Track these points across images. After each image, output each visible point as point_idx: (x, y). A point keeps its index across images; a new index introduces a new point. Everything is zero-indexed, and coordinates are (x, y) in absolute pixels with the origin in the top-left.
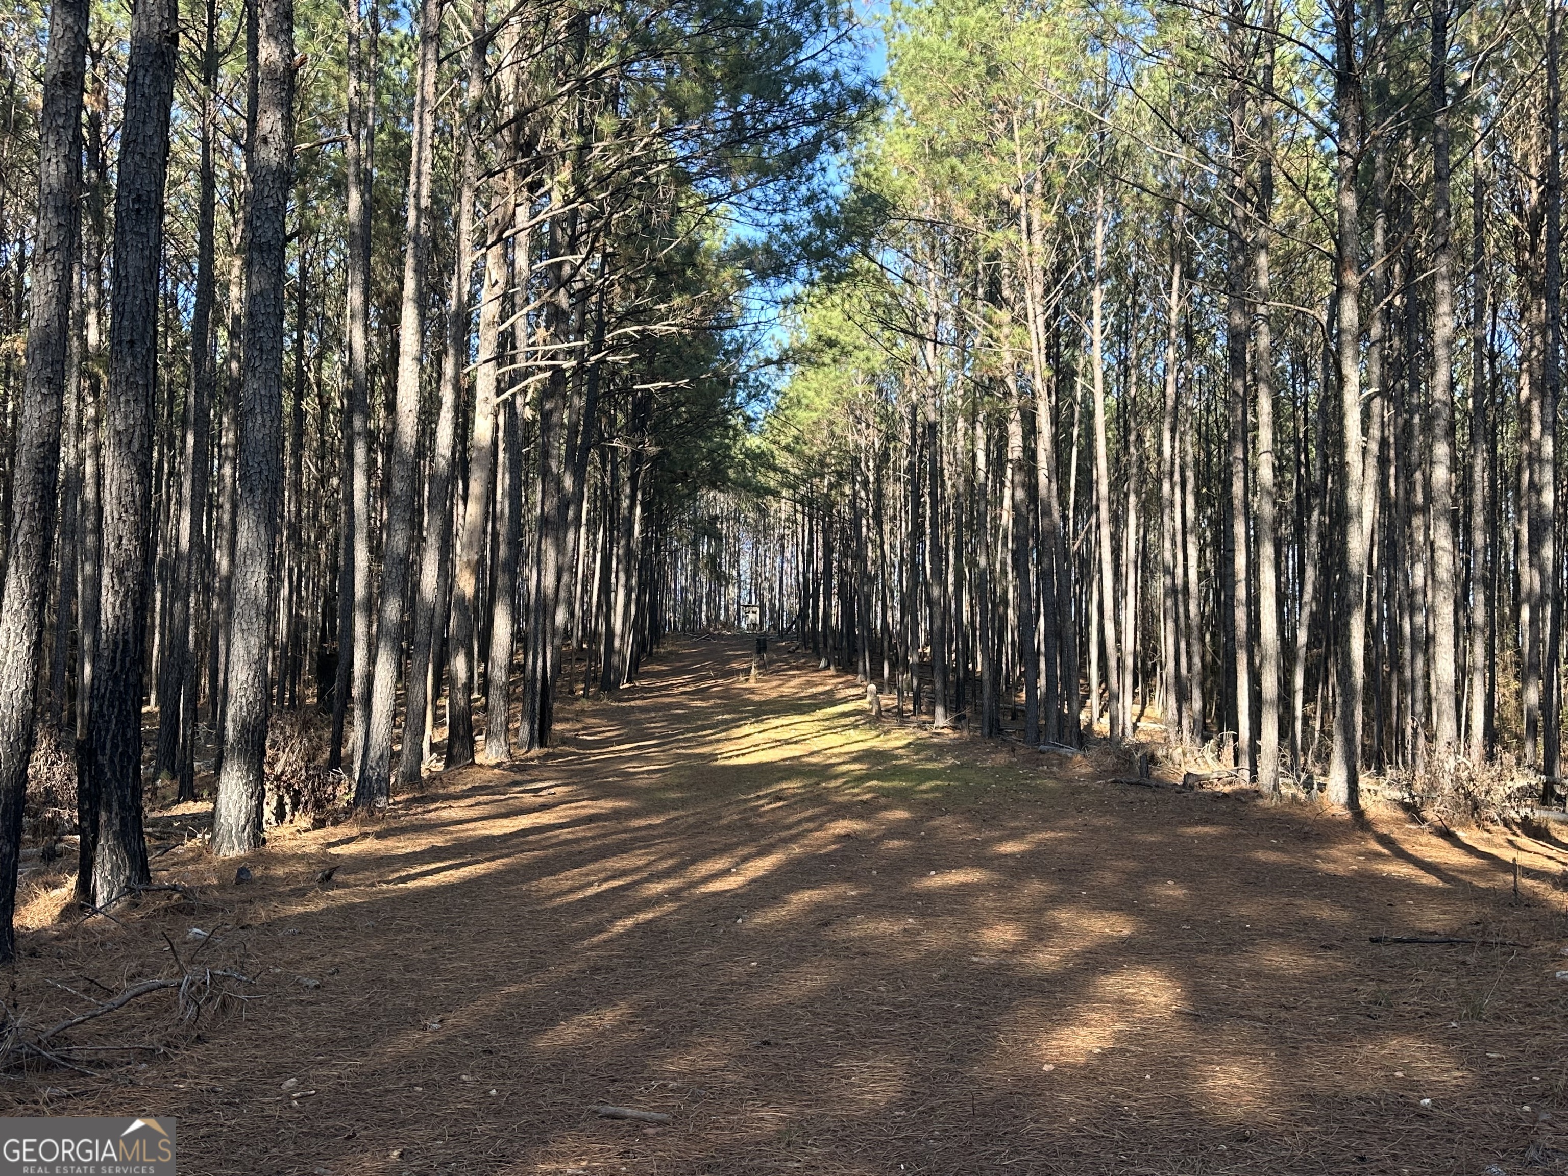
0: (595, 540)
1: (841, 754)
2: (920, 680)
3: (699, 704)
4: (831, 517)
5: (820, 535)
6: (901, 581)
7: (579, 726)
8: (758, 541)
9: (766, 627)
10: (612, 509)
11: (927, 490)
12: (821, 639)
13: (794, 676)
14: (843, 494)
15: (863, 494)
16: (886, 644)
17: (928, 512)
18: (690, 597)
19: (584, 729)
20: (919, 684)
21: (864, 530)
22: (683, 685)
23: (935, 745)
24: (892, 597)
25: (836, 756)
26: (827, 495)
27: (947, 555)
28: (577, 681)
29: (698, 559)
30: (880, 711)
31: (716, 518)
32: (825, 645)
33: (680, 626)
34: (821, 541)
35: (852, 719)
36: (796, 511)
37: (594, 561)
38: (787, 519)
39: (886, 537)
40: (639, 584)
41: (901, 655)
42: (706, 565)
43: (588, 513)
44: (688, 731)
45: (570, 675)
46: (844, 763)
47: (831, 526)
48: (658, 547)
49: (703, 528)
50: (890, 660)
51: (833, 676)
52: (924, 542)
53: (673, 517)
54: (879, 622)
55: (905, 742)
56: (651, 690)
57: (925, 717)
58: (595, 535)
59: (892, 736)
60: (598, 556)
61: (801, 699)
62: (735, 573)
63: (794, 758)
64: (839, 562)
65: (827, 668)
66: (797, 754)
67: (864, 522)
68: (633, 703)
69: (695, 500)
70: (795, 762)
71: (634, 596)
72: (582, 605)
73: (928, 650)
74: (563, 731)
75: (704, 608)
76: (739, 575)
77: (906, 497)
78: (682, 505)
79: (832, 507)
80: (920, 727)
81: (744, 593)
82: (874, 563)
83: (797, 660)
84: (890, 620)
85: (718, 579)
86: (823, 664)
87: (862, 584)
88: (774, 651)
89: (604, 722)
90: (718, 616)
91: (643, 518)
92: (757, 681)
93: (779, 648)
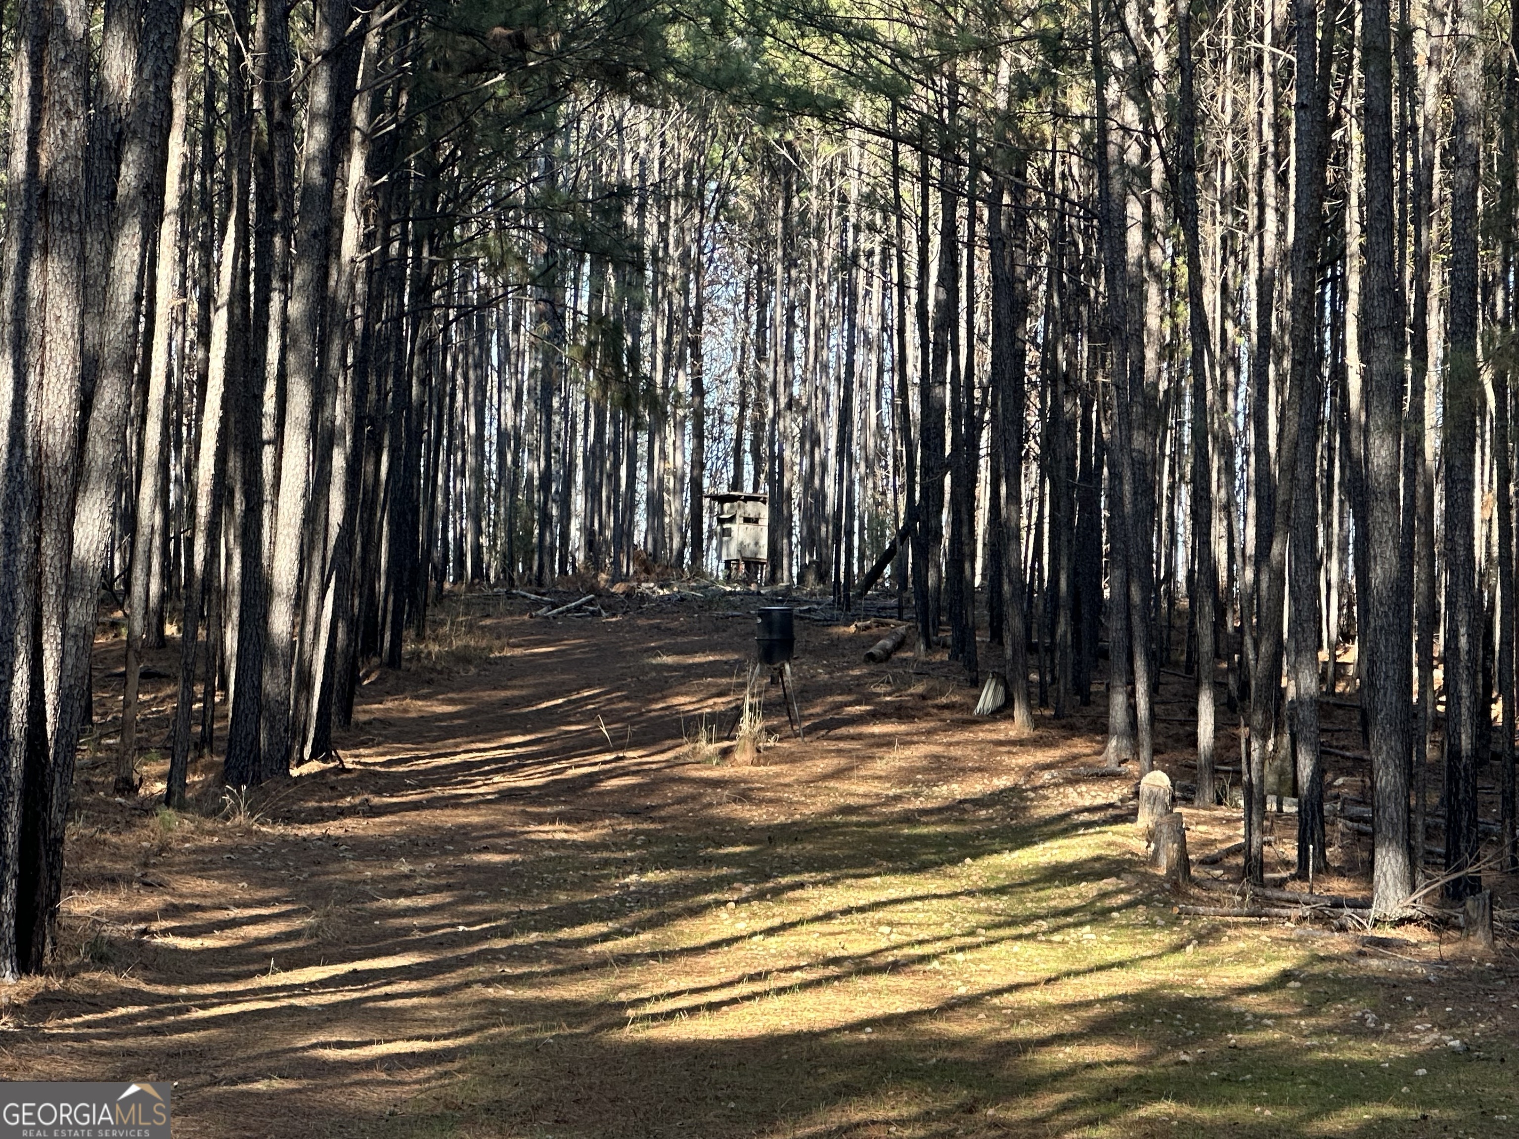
0: (209, 267)
1: (1046, 1011)
2: (1322, 755)
3: (558, 832)
4: (1019, 191)
5: (983, 254)
6: (1258, 417)
7: (151, 902)
8: (765, 275)
9: (790, 570)
10: (265, 162)
11: (1353, 103)
12: (981, 614)
13: (886, 742)
14: (1061, 114)
15: (1130, 113)
16: (1205, 629)
17: (1357, 179)
18: (531, 467)
19: (171, 911)
20: (1319, 772)
21: (1135, 238)
22: (504, 767)
23: (1372, 982)
24: (1228, 469)
25: (1031, 1014)
26: (1009, 119)
27: (1421, 327)
28: (143, 750)
29: (557, 334)
30: (1183, 863)
31: (624, 191)
32: (997, 634)
33: (493, 568)
34: (983, 274)
35: (1089, 889)
36: (898, 171)
37: (205, 337)
38: (869, 200)
39: (1209, 266)
40: (359, 419)
41: (1257, 668)
42: (587, 356)
43: (186, 175)
44: (522, 923)
45: (120, 727)
46: (1060, 1039)
47: (1019, 222)
48: (422, 290)
49: (578, 227)
50: (1218, 687)
51: (1020, 743)
52: (1340, 284)
53: (472, 191)
54: (1182, 555)
55: (1272, 969)
56: (396, 784)
57: (1339, 886)
58: (206, 248)
59: (1228, 947)
60: (220, 322)
61: (909, 818)
62: (684, 384)
63: (888, 1021)
64: (1048, 348)
65: (1003, 712)
66: (899, 1005)
67: (1134, 210)
68: (334, 828)
69: (551, 132)
70: (895, 1035)
71: (338, 460)
72: (163, 492)
73: (1351, 655)
74: (96, 920)
75: (579, 502)
76: (698, 389)
77: (1279, 127)
78: (504, 149)
79: (1023, 158)
80: (1320, 918)
81: (714, 451)
82: (1167, 351)
83: (901, 683)
84: (1220, 550)
85: (628, 403)
86: (988, 698)
87: (1126, 424)
88: (818, 653)
89: (240, 890)
90: (624, 532)
91: (369, 194)
92: (762, 756)
93: (836, 643)
